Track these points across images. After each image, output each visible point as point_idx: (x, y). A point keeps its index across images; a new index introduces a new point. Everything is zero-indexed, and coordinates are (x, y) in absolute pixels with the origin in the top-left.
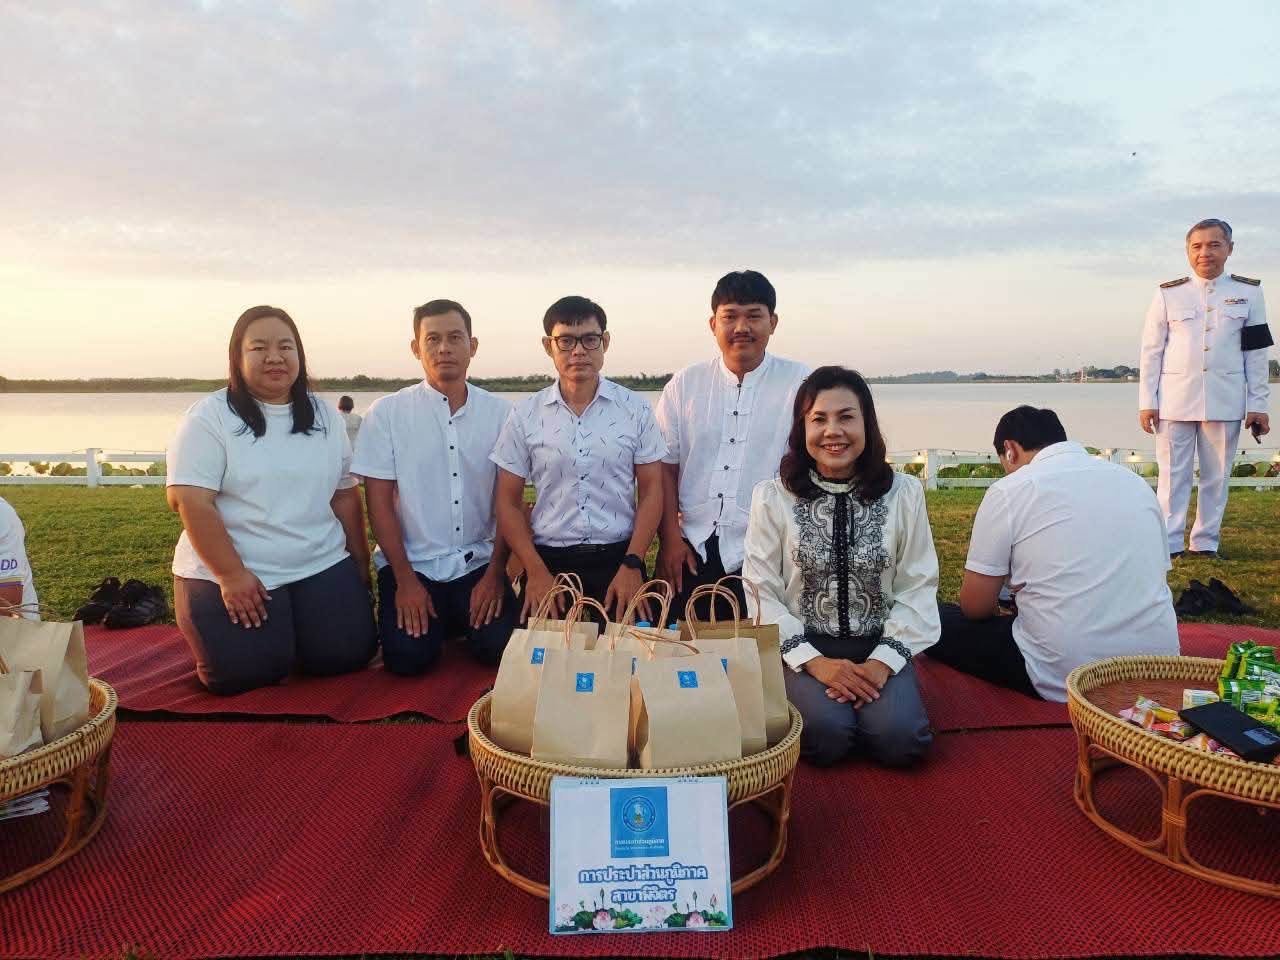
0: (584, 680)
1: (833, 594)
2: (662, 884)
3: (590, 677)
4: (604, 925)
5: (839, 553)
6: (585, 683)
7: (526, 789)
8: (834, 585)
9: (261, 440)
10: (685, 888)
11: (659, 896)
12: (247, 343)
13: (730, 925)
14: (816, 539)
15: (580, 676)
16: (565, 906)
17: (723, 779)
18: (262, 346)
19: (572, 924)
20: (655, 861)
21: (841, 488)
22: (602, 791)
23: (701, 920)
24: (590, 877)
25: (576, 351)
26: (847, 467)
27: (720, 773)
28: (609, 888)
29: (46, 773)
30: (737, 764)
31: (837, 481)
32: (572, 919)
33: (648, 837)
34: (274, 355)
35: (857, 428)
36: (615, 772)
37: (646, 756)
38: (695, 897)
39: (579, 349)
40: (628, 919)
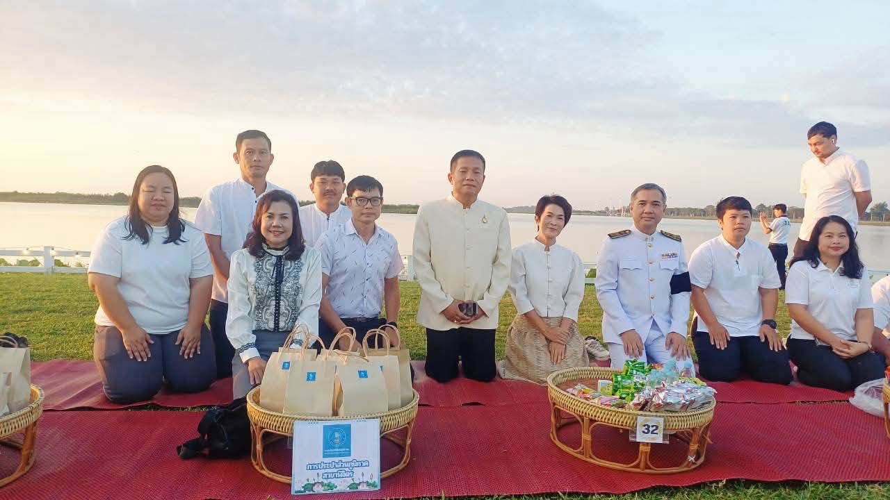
0: (311, 375)
1: (272, 309)
2: (347, 469)
3: (314, 374)
4: (318, 489)
5: (276, 286)
6: (311, 377)
7: (281, 429)
8: (274, 303)
9: (145, 246)
10: (358, 471)
11: (345, 475)
12: (143, 186)
13: (379, 488)
14: (265, 279)
15: (309, 374)
16: (300, 481)
17: (379, 420)
18: (152, 189)
19: (303, 490)
20: (344, 459)
21: (280, 253)
22: (320, 426)
23: (365, 485)
24: (312, 467)
25: (367, 206)
26: (283, 242)
27: (377, 418)
28: (321, 472)
29: (15, 427)
30: (385, 414)
31: (277, 249)
32: (303, 487)
33: (340, 448)
34: (159, 196)
35: (288, 224)
36: (327, 418)
37: (342, 411)
38: (363, 475)
39: (369, 205)
40: (330, 486)
